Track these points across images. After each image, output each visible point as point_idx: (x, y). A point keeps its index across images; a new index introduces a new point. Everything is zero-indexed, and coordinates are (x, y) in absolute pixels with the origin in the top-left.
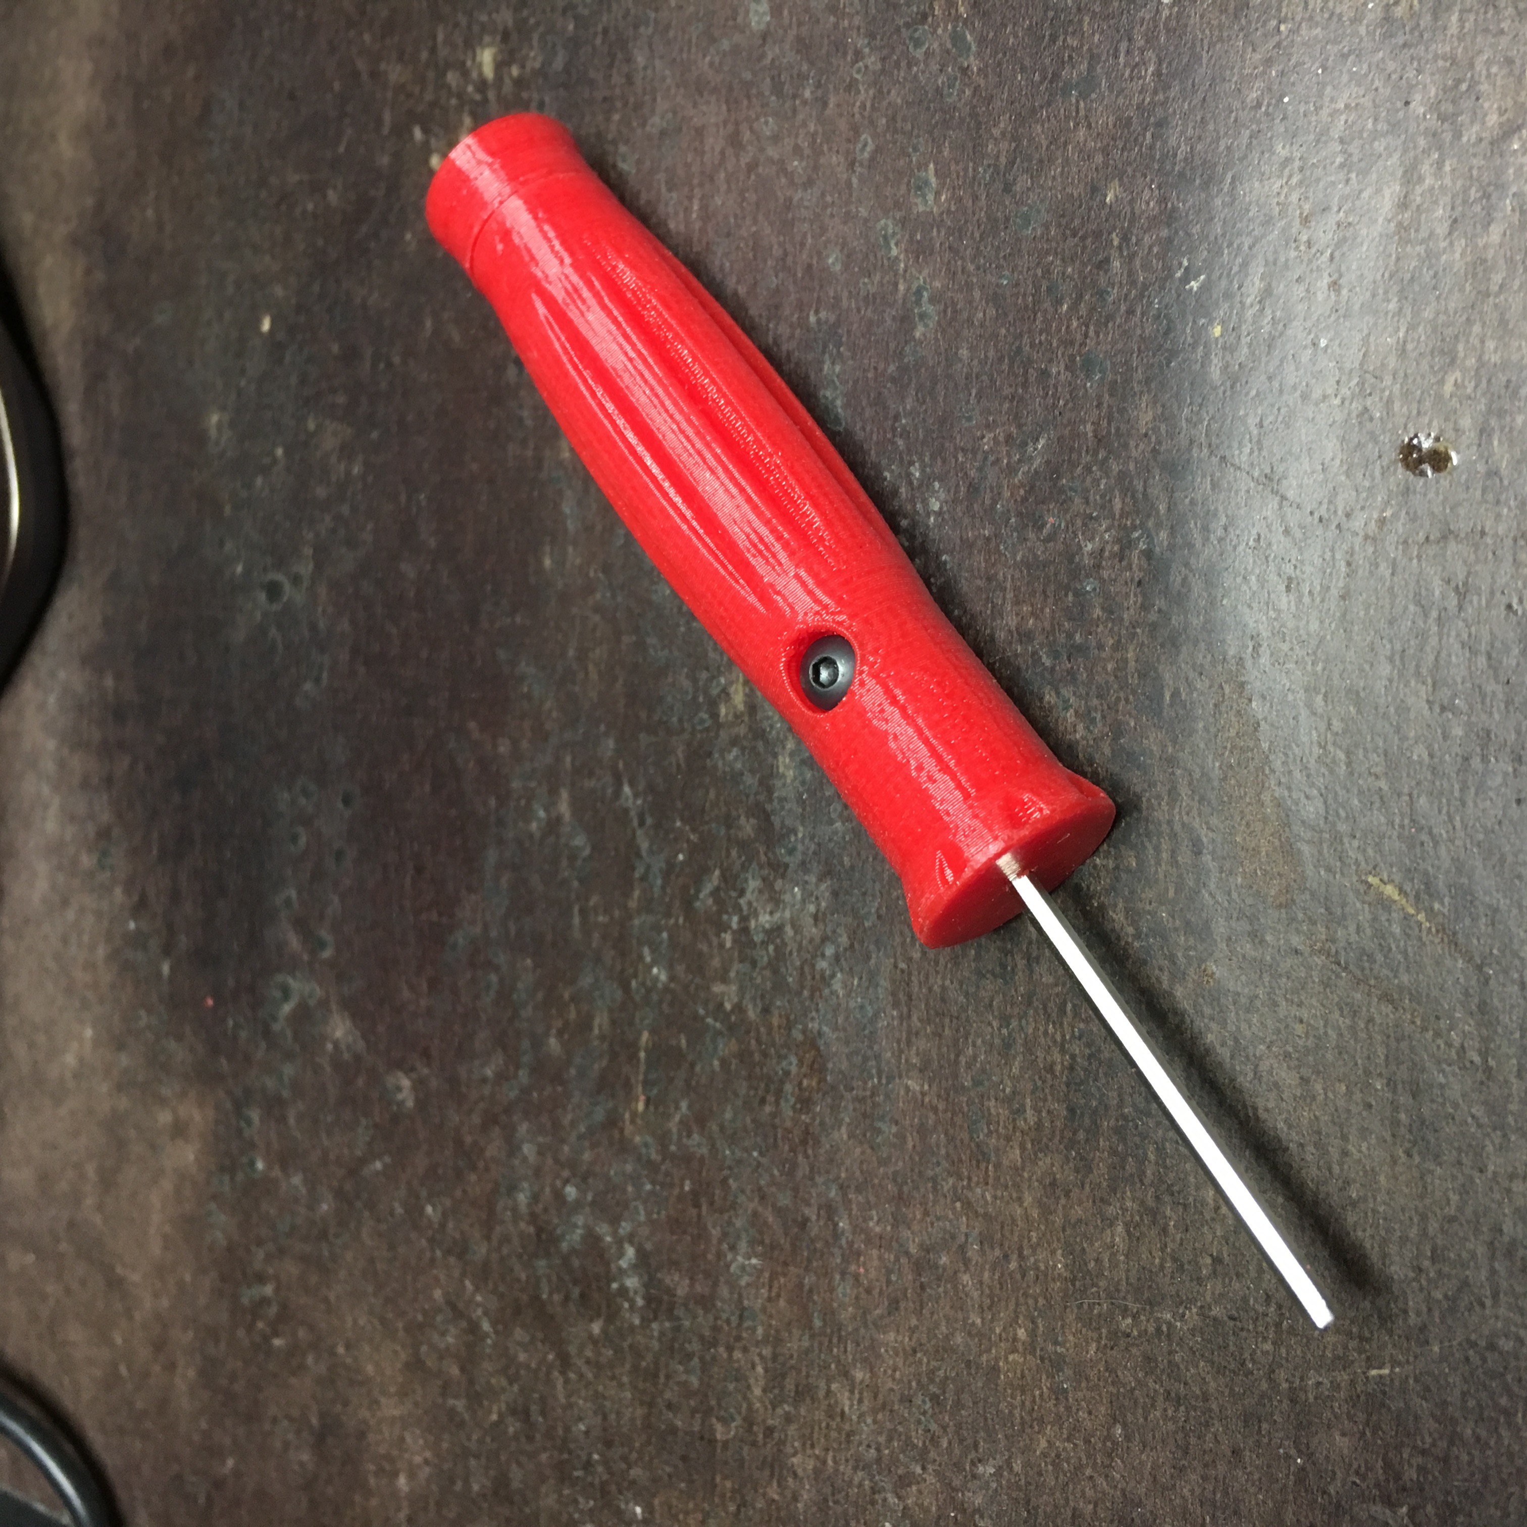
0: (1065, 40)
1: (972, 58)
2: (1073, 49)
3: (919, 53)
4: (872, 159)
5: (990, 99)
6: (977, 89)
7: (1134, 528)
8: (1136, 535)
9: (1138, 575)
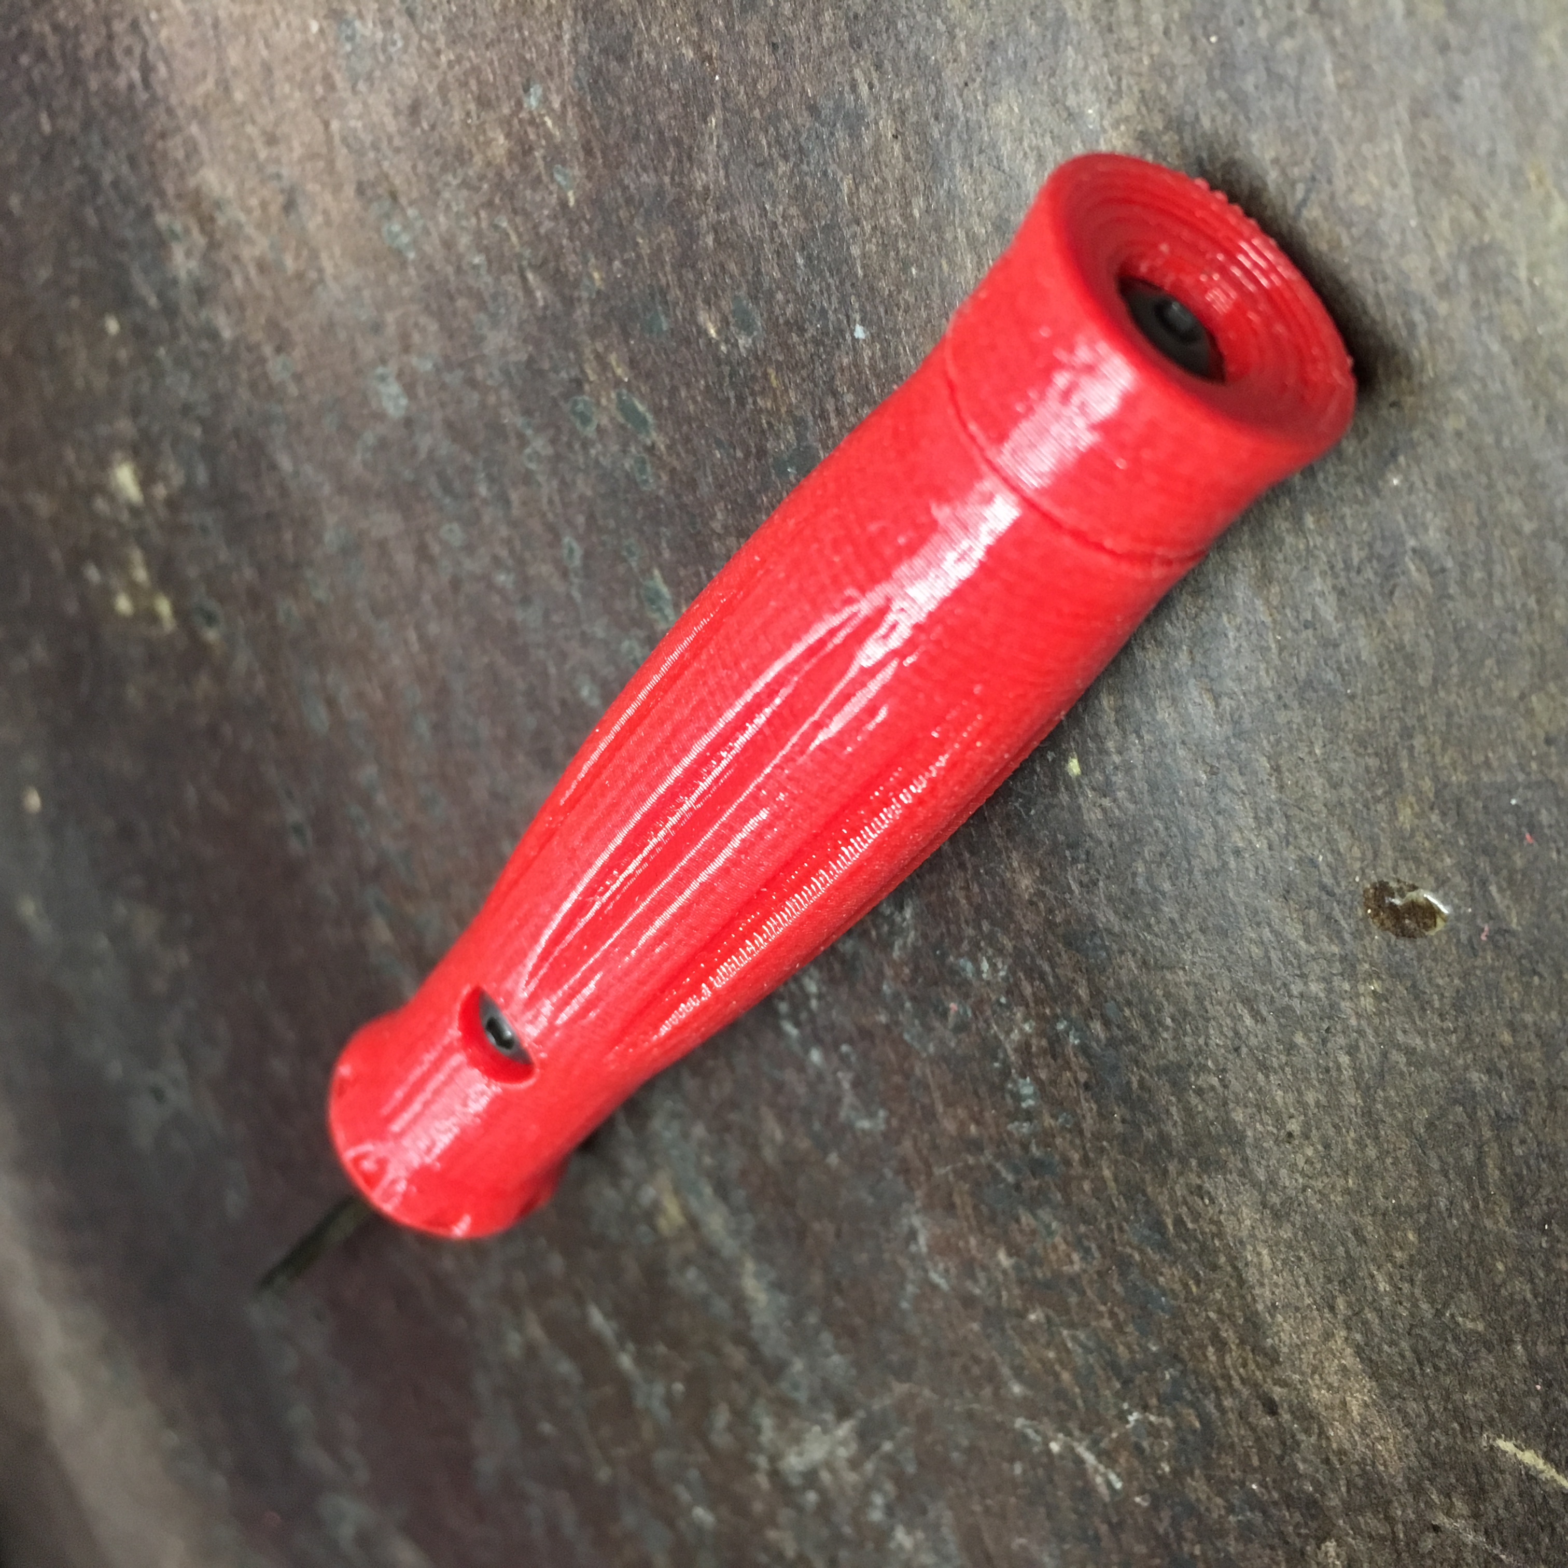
0: (755, 403)
1: (654, 435)
2: (770, 413)
3: (590, 431)
4: (586, 566)
5: (692, 484)
6: (673, 472)
7: (1056, 1018)
8: (1061, 1026)
9: (1083, 1077)
